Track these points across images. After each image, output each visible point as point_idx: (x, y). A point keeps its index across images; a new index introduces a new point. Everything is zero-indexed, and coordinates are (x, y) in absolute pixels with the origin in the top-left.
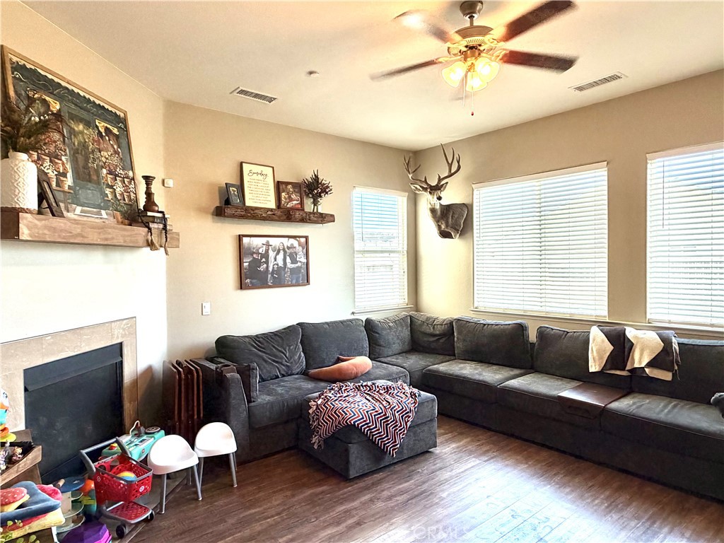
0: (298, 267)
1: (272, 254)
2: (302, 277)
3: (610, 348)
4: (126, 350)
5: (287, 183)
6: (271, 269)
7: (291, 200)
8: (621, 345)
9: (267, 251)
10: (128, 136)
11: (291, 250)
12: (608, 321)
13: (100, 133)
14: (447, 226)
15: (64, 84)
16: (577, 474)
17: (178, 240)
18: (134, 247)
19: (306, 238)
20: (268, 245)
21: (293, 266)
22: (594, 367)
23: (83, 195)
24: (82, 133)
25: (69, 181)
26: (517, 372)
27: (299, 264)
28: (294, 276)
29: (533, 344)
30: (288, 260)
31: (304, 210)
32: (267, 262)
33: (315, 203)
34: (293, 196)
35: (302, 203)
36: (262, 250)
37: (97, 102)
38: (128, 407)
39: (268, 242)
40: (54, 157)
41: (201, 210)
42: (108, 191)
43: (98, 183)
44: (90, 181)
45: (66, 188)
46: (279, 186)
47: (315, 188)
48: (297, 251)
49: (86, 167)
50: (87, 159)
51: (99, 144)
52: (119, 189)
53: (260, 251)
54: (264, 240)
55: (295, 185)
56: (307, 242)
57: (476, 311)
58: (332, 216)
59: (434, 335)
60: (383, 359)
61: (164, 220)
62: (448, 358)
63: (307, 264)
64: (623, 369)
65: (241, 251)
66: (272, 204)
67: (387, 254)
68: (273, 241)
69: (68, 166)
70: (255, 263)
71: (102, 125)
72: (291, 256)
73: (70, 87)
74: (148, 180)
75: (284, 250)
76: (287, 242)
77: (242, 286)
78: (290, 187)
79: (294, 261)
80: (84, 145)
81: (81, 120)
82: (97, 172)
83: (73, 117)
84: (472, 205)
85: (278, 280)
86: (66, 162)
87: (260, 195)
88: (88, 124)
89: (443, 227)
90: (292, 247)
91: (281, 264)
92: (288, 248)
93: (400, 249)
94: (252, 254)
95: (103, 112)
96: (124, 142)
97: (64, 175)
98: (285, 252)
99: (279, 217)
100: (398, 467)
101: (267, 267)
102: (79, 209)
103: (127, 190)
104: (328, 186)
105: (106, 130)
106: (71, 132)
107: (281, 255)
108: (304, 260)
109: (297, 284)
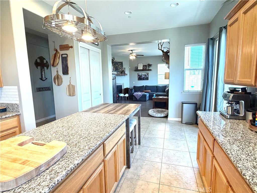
1: (142, 76)
2: (147, 79)
4: (122, 86)
7: (145, 68)
10: (122, 64)
17: (127, 74)
19: (148, 73)
20: (142, 74)
25: (115, 70)
31: (146, 69)
33: (149, 68)
36: (141, 75)
41: (133, 70)
43: (118, 70)
46: (144, 66)
47: (149, 65)
49: (117, 68)
51: (118, 66)
52: (121, 70)
54: (141, 74)
55: (146, 65)
56: (148, 74)
58: (151, 69)
61: (125, 73)
63: (148, 77)
65: (139, 75)
66: (142, 69)
68: (143, 74)
71: (119, 64)
72: (145, 76)
73: (115, 62)
74: (125, 68)
76: (145, 74)
77: (138, 80)
79: (146, 76)
83: (116, 64)
85: (143, 79)
87: (140, 67)
88: (117, 64)
90: (146, 74)
95: (119, 63)
103: (122, 70)
104: (151, 65)
105: (120, 64)
106: (115, 66)
107: (144, 76)
108: (147, 76)
109: (146, 80)
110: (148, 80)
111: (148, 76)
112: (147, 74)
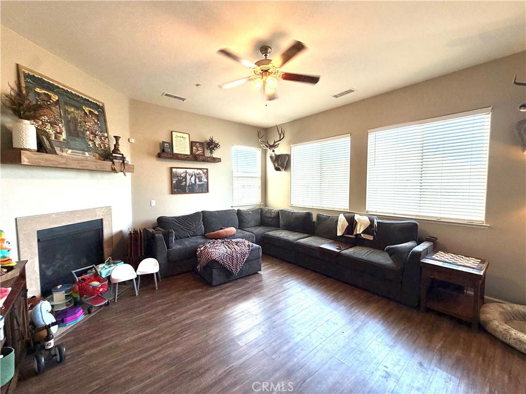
0: (202, 184)
1: (188, 177)
2: (204, 189)
3: (347, 224)
4: (104, 223)
5: (196, 142)
6: (188, 184)
7: (198, 150)
8: (352, 223)
9: (186, 176)
10: (104, 116)
11: (199, 175)
12: (349, 211)
13: (85, 113)
14: (278, 165)
15: (61, 87)
16: (324, 284)
17: (133, 168)
18: (103, 171)
19: (207, 169)
20: (186, 172)
21: (200, 183)
22: (339, 234)
23: (72, 143)
24: (73, 112)
25: (64, 136)
26: (306, 235)
27: (203, 182)
28: (201, 188)
29: (314, 222)
30: (197, 180)
31: (204, 155)
32: (186, 181)
33: (211, 152)
34: (199, 149)
35: (204, 152)
37: (84, 97)
38: (107, 250)
39: (186, 171)
40: (53, 124)
41: (150, 154)
42: (90, 143)
43: (84, 138)
44: (78, 137)
45: (62, 140)
46: (192, 144)
47: (211, 145)
48: (202, 175)
49: (75, 130)
50: (76, 126)
51: (85, 118)
52: (98, 142)
53: (182, 175)
54: (184, 170)
55: (200, 143)
56: (207, 172)
57: (292, 206)
58: (220, 159)
59: (272, 218)
60: (245, 229)
61: (123, 158)
62: (276, 229)
63: (207, 182)
64: (352, 234)
65: (172, 175)
66: (188, 153)
67: (251, 179)
68: (189, 171)
69: (63, 129)
70: (179, 182)
71: (87, 109)
72: (199, 178)
73: (66, 89)
74: (117, 138)
75: (195, 175)
77: (172, 192)
78: (198, 144)
79: (200, 181)
80: (75, 119)
81: (72, 106)
82: (83, 133)
83: (66, 103)
84: (290, 155)
85: (192, 189)
86: (61, 126)
87: (181, 146)
88: (77, 108)
89: (276, 165)
90: (199, 174)
91: (193, 182)
92: (197, 174)
93: (258, 176)
94: (178, 176)
95: (87, 102)
96: (101, 118)
97: (61, 133)
98: (195, 176)
99: (191, 159)
100: (239, 280)
101: (186, 184)
102: (70, 151)
103: (103, 143)
104: (218, 144)
105: (90, 112)
106: (66, 112)
107: (193, 178)
108: (206, 180)
109: (202, 192)
110: (208, 191)
111: (207, 178)
112: (203, 173)
